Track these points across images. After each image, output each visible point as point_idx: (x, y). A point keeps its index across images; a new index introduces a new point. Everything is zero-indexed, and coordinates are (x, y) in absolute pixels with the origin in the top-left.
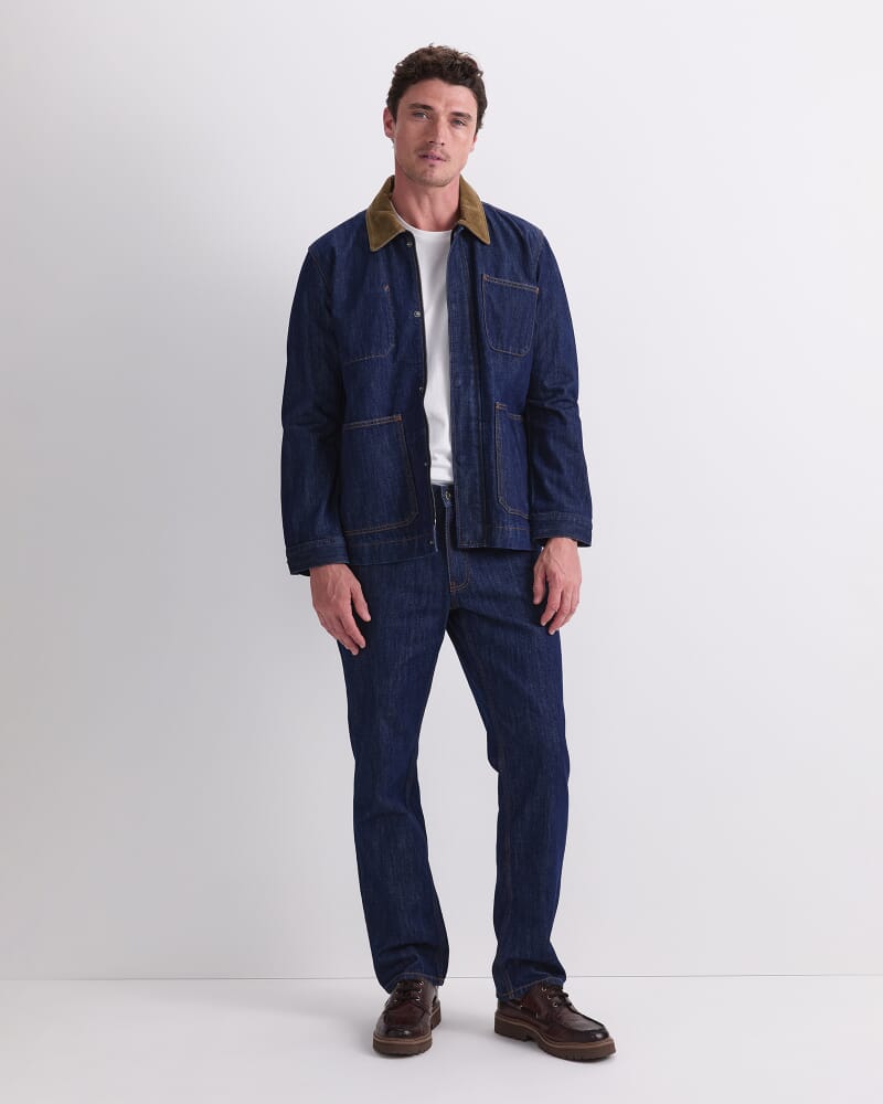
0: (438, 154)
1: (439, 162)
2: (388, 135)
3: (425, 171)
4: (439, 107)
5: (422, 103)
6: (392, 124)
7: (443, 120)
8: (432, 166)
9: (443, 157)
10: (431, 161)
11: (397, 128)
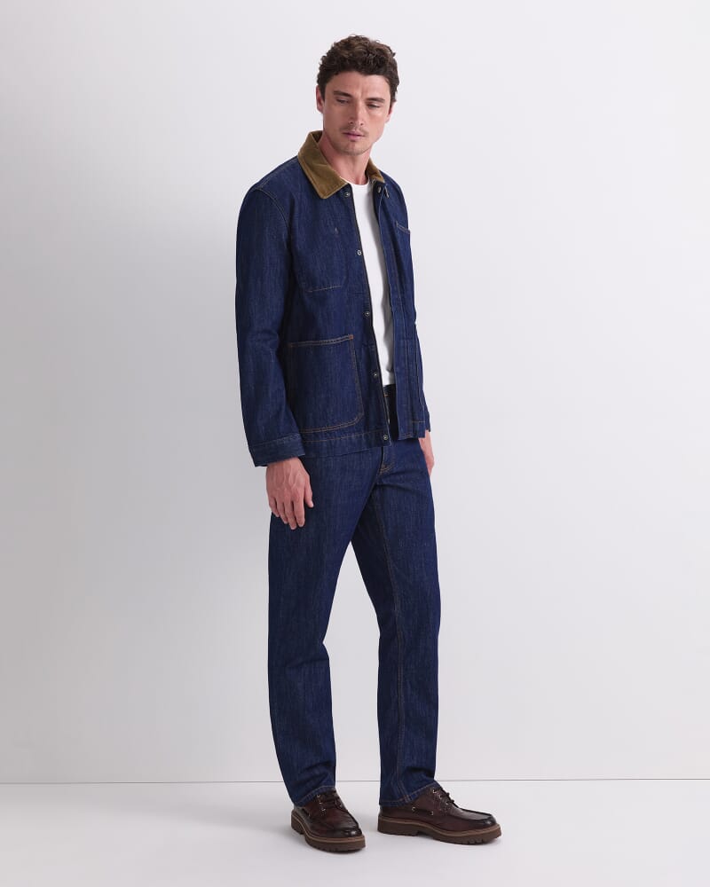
0: (358, 131)
1: (359, 138)
2: (319, 109)
3: (348, 146)
4: (358, 93)
5: (343, 91)
6: (322, 102)
7: (361, 104)
8: (353, 141)
9: (362, 134)
10: (352, 138)
11: (325, 104)
